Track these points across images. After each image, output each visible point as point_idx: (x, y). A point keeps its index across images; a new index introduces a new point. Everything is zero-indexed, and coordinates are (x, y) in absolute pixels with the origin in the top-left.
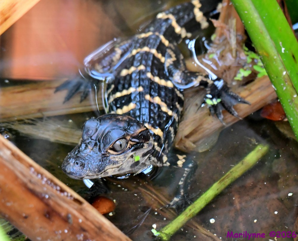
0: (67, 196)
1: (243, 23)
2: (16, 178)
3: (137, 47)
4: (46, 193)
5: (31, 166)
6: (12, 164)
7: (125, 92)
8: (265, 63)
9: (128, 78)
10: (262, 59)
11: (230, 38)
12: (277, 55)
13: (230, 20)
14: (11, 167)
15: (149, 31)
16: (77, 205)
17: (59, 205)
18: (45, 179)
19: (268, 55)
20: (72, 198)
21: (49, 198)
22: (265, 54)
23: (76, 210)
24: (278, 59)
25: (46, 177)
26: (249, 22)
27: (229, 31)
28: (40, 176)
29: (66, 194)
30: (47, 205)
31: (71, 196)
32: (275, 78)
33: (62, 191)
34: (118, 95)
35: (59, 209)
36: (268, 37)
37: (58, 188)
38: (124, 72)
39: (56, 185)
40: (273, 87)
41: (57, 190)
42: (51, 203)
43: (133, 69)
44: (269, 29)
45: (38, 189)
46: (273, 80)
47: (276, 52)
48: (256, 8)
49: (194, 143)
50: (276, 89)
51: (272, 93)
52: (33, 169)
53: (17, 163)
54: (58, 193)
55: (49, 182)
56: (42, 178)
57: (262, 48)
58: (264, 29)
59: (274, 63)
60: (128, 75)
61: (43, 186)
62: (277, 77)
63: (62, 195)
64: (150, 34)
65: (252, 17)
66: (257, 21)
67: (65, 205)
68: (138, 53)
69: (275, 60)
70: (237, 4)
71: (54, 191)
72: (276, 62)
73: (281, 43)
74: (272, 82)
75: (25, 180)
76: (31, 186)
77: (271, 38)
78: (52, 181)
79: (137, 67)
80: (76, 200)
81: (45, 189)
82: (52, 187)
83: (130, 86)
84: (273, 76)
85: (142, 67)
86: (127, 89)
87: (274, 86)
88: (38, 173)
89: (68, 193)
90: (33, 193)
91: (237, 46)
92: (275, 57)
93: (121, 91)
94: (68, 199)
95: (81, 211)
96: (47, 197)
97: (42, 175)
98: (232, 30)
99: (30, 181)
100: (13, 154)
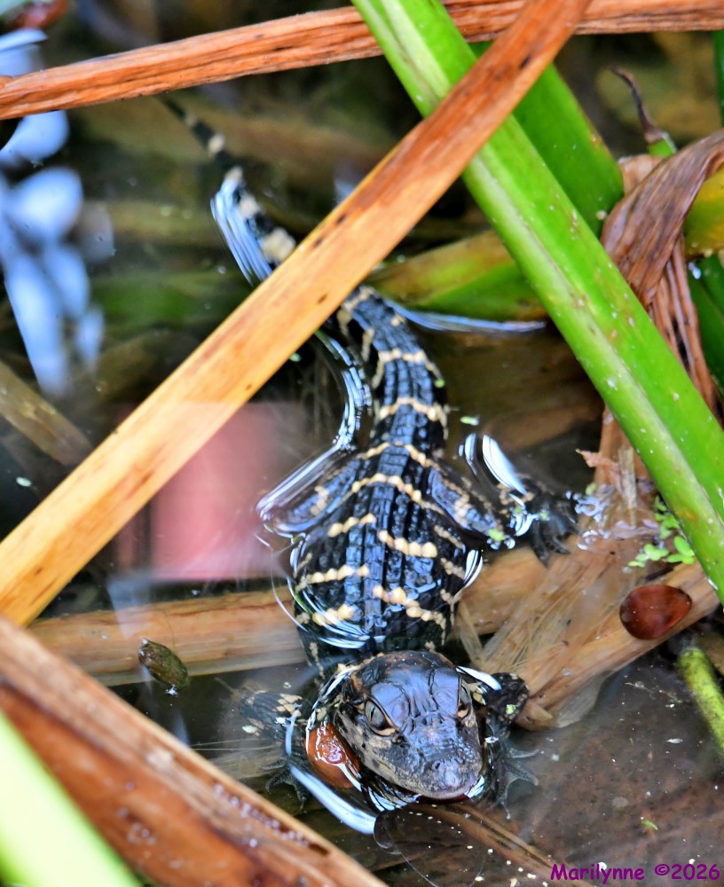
0: (295, 839)
1: (639, 454)
2: (187, 808)
3: (361, 477)
4: (251, 836)
5: (214, 782)
6: (176, 779)
7: (332, 575)
8: (690, 533)
9: (341, 541)
10: (683, 525)
11: (623, 488)
12: (714, 516)
13: (619, 451)
14: (174, 786)
15: (382, 442)
16: (316, 857)
17: (281, 860)
18: (247, 807)
19: (695, 517)
20: (306, 843)
21: (258, 846)
22: (688, 515)
23: (317, 866)
24: (718, 524)
25: (249, 801)
26: (652, 452)
27: (620, 473)
28: (235, 802)
29: (291, 835)
30: (255, 860)
31: (304, 839)
32: (714, 563)
33: (284, 829)
34: (318, 577)
35: (279, 868)
36: (693, 480)
37: (276, 824)
38: (335, 529)
39: (270, 817)
40: (710, 582)
41: (273, 828)
42: (263, 856)
43: (351, 522)
44: (693, 465)
45: (234, 829)
46: (709, 568)
47: (711, 511)
48: (664, 421)
49: (547, 708)
50: (716, 588)
51: (708, 595)
52: (219, 789)
53: (186, 777)
54: (276, 834)
55: (256, 812)
56: (241, 806)
57: (682, 504)
58: (683, 464)
59: (710, 532)
60: (342, 534)
61: (243, 821)
62: (717, 562)
63: (284, 837)
64: (385, 446)
65: (655, 440)
66: (667, 448)
67: (293, 859)
68: (363, 488)
69: (710, 526)
70: (623, 416)
71: (268, 831)
72: (712, 531)
73: (720, 490)
74: (706, 573)
75: (206, 811)
76: (217, 823)
77: (699, 481)
78: (261, 810)
79: (361, 517)
80: (315, 847)
81: (248, 828)
82: (263, 822)
83: (343, 561)
84: (708, 561)
85: (370, 519)
86: (338, 568)
87: (713, 580)
88: (231, 794)
89: (296, 832)
90: (223, 837)
91: (639, 504)
92: (711, 521)
93: (324, 571)
94: (298, 845)
95: (326, 868)
96: (253, 843)
97: (240, 797)
98: (626, 472)
99: (216, 813)
100: (178, 759)
